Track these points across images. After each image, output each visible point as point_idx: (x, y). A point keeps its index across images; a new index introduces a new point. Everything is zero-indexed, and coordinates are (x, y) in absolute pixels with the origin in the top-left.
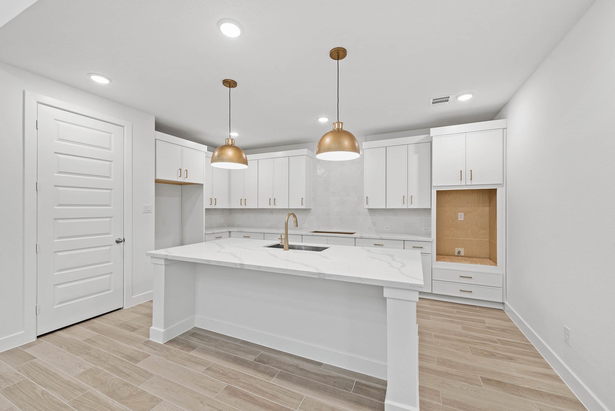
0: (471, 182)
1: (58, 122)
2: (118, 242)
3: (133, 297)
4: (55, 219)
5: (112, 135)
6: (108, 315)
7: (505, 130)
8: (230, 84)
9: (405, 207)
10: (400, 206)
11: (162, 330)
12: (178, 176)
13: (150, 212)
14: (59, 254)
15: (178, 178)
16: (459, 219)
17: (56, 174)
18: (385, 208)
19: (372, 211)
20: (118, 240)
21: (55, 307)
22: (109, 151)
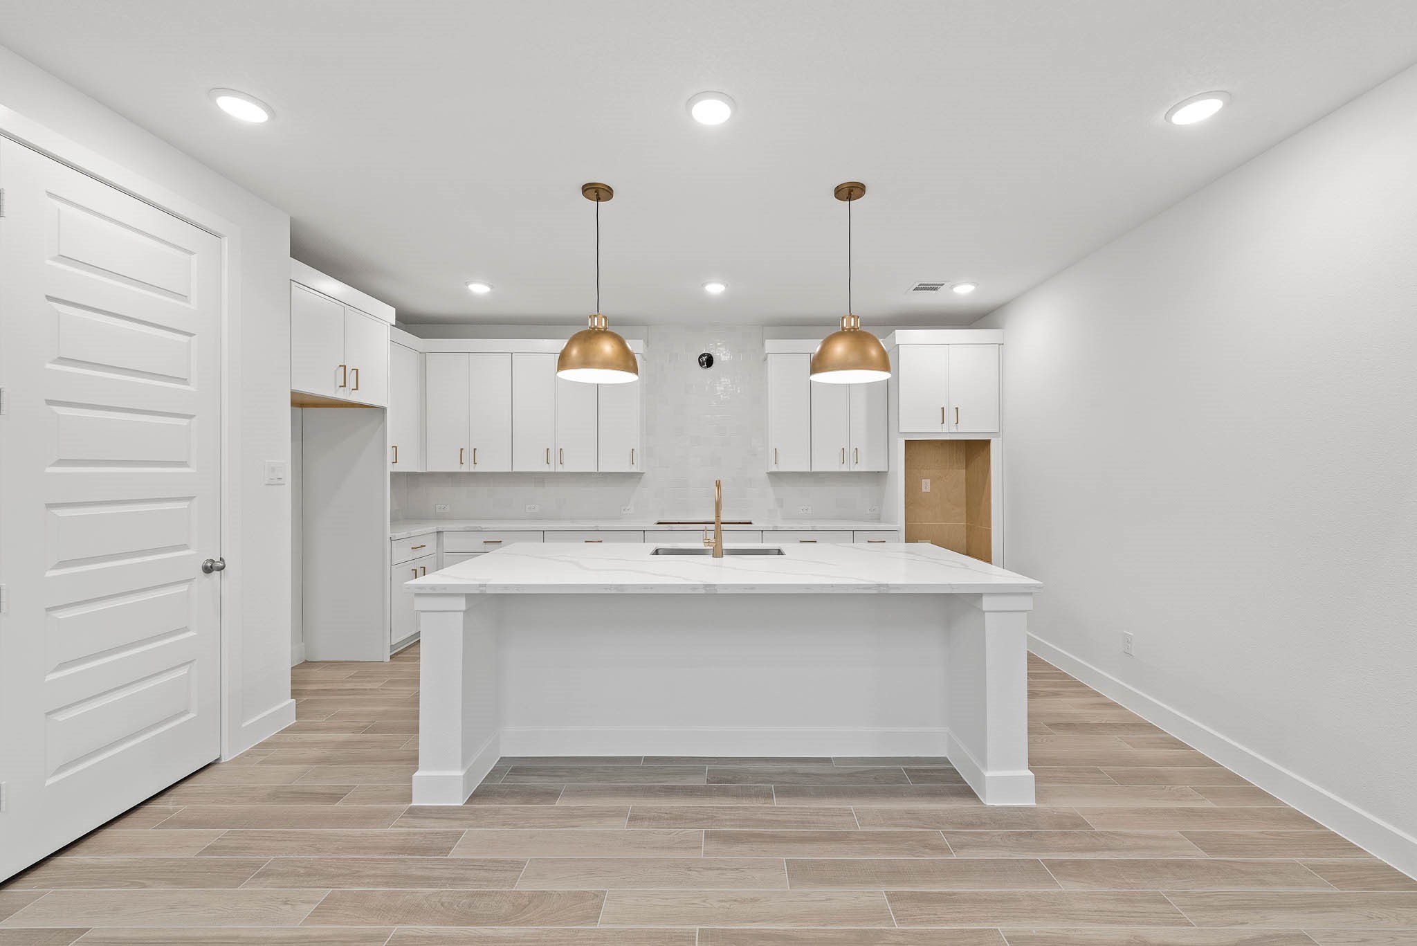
0: (957, 429)
1: (58, 204)
2: (208, 570)
3: (247, 724)
4: (49, 506)
5: (194, 257)
6: (185, 785)
7: (1001, 346)
8: (597, 192)
9: (844, 469)
10: (836, 467)
11: (460, 773)
12: (336, 386)
13: (280, 482)
14: (61, 615)
15: (336, 392)
16: (924, 490)
17: (48, 366)
18: (809, 471)
19: (776, 477)
20: (209, 565)
21: (49, 782)
22: (183, 304)
